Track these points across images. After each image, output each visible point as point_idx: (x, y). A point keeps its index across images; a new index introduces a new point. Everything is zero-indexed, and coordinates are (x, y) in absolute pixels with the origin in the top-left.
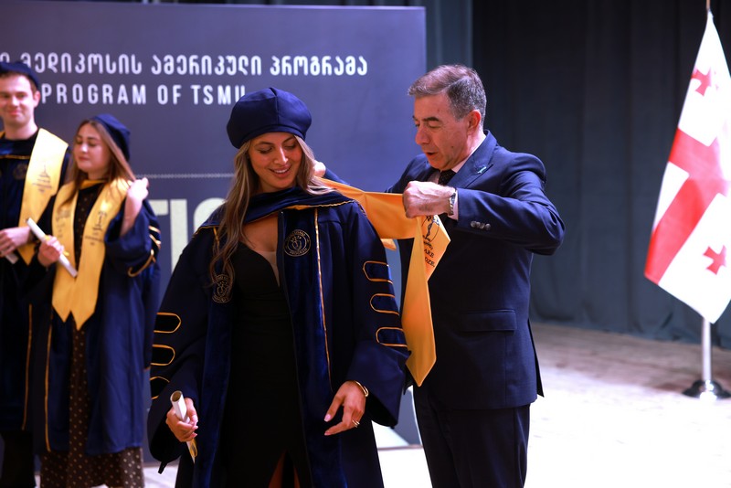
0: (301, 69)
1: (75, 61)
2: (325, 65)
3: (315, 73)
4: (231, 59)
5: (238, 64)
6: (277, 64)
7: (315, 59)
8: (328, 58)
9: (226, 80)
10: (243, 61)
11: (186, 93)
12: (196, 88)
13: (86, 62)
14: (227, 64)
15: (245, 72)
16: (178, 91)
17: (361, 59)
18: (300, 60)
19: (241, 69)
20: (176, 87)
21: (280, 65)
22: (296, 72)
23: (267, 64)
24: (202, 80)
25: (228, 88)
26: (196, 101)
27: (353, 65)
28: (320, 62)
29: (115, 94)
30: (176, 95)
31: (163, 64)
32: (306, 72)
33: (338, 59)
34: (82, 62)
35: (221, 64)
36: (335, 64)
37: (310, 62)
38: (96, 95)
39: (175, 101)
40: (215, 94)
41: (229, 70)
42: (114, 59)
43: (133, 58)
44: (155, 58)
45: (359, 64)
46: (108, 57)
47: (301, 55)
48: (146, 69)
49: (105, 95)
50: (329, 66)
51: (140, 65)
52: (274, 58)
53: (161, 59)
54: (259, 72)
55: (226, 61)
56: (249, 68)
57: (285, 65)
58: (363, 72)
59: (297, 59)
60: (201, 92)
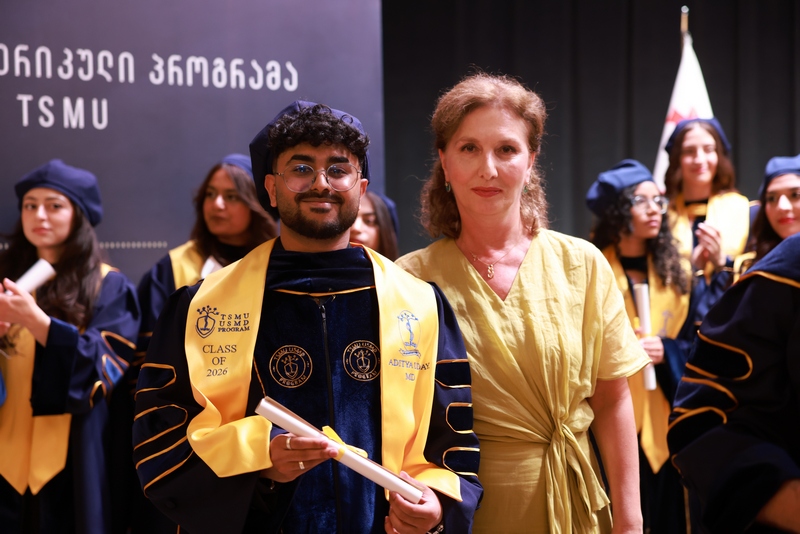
0: (198, 77)
2: (235, 72)
3: (221, 85)
4: (85, 54)
5: (96, 63)
6: (159, 67)
7: (219, 62)
8: (239, 61)
9: (75, 89)
10: (105, 59)
11: (8, 107)
12: (25, 99)
14: (78, 63)
15: (108, 78)
17: (290, 66)
18: (197, 62)
19: (101, 71)
21: (165, 68)
22: (190, 82)
23: (144, 67)
24: (36, 86)
25: (80, 103)
26: (25, 122)
27: (277, 74)
28: (227, 67)
32: (205, 82)
33: (255, 64)
35: (68, 62)
36: (250, 73)
37: (211, 67)
40: (58, 110)
41: (81, 72)
45: (286, 75)
47: (197, 55)
50: (242, 75)
52: (155, 57)
54: (131, 78)
55: (76, 58)
56: (114, 71)
57: (172, 69)
58: (292, 87)
59: (191, 60)
60: (33, 106)
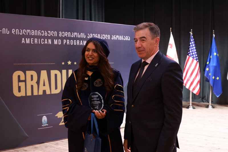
0: (118, 38)
1: (71, 34)
2: (122, 38)
3: (120, 39)
4: (104, 35)
6: (113, 37)
8: (123, 36)
10: (106, 36)
13: (74, 35)
15: (107, 39)
17: (129, 37)
19: (106, 38)
22: (117, 39)
23: (111, 37)
27: (127, 38)
28: (121, 37)
29: (80, 43)
31: (90, 36)
32: (118, 39)
33: (125, 36)
35: (102, 36)
36: (124, 38)
37: (119, 37)
38: (76, 43)
42: (80, 34)
43: (84, 34)
44: (88, 34)
45: (128, 38)
46: (78, 33)
47: (118, 35)
48: (86, 37)
49: (78, 43)
52: (112, 36)
53: (90, 34)
54: (110, 39)
55: (103, 36)
57: (114, 37)
58: (129, 40)
59: (117, 36)
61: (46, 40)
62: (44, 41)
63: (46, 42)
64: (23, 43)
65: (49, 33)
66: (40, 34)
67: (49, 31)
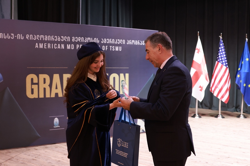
0: (133, 43)
1: (85, 39)
2: (138, 42)
3: (136, 44)
4: (119, 40)
6: (128, 42)
7: (136, 41)
8: (139, 41)
9: (117, 45)
11: (109, 48)
12: (111, 47)
16: (107, 47)
18: (133, 41)
19: (121, 42)
20: (106, 46)
21: (129, 42)
22: (132, 44)
24: (112, 45)
25: (118, 47)
26: (111, 50)
28: (137, 42)
30: (106, 48)
31: (104, 40)
32: (134, 44)
33: (141, 41)
34: (86, 40)
35: (116, 41)
36: (140, 43)
37: (135, 42)
39: (106, 50)
40: (115, 48)
42: (93, 39)
43: (97, 39)
44: (102, 39)
48: (100, 42)
50: (139, 43)
51: (99, 41)
52: (128, 40)
53: (104, 39)
54: (125, 43)
57: (130, 42)
59: (132, 41)
60: (112, 47)
61: (59, 45)
62: (57, 46)
63: (59, 47)
64: (37, 47)
65: (62, 39)
66: (53, 39)
67: (62, 36)
